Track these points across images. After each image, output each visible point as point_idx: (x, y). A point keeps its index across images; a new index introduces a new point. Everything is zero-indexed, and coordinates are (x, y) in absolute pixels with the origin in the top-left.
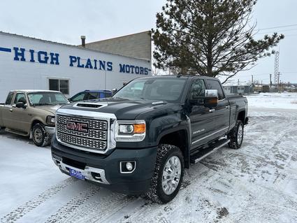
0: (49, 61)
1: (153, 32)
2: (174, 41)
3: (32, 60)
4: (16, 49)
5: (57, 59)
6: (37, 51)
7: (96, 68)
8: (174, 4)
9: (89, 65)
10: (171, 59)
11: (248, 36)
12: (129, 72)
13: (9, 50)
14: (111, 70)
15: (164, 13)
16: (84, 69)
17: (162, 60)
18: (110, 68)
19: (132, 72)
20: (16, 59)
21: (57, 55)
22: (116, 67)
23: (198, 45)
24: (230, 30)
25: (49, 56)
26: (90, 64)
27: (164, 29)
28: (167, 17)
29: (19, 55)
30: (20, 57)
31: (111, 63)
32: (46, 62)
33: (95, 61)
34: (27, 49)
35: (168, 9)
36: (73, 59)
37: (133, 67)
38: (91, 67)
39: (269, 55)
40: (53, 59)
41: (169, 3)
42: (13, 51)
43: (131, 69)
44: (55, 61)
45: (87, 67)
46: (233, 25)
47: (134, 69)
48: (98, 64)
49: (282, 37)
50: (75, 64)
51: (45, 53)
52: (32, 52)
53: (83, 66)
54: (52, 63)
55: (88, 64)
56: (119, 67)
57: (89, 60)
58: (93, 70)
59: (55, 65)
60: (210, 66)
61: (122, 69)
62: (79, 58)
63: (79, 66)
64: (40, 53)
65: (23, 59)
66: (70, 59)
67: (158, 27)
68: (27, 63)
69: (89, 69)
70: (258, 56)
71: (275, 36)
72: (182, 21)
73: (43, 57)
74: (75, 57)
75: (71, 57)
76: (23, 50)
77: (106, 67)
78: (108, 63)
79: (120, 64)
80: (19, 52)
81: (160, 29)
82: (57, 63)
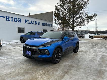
0: (18, 21)
1: (54, 12)
2: (61, 15)
3: (12, 21)
4: (7, 17)
5: (20, 20)
6: (14, 17)
7: (34, 24)
8: (61, 3)
10: (60, 21)
11: (86, 14)
12: (45, 26)
13: (4, 17)
14: (39, 25)
16: (30, 24)
17: (57, 21)
18: (39, 24)
19: (46, 26)
20: (7, 20)
21: (21, 19)
22: (41, 24)
23: (69, 17)
24: (80, 12)
25: (18, 19)
26: (32, 23)
27: (58, 11)
28: (59, 7)
30: (8, 20)
31: (39, 22)
32: (17, 21)
33: (34, 21)
34: (10, 17)
35: (59, 4)
36: (26, 21)
38: (32, 24)
40: (19, 20)
41: (60, 2)
42: (6, 18)
43: (46, 24)
45: (31, 23)
46: (81, 10)
49: (97, 15)
50: (27, 22)
51: (17, 18)
52: (12, 18)
53: (29, 23)
54: (19, 22)
56: (42, 24)
57: (32, 21)
58: (33, 25)
60: (73, 24)
61: (43, 24)
62: (28, 20)
63: (28, 23)
64: (15, 18)
65: (9, 20)
67: (56, 10)
68: (10, 22)
69: (31, 24)
70: (90, 21)
71: (95, 14)
72: (64, 8)
74: (27, 20)
75: (25, 20)
76: (9, 17)
77: (37, 24)
78: (38, 22)
79: (42, 23)
80: (8, 18)
81: (57, 11)
82: (21, 22)
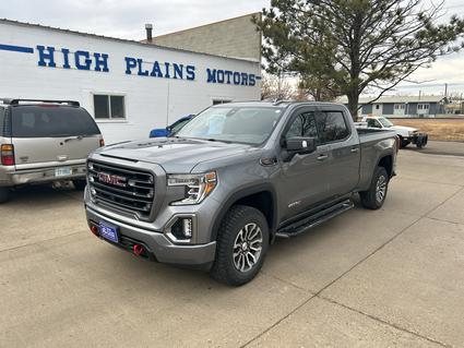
0: (93, 66)
1: (265, 13)
2: (299, 29)
3: (67, 66)
4: (41, 49)
5: (105, 63)
6: (73, 50)
7: (167, 76)
9: (156, 71)
12: (222, 82)
13: (31, 51)
14: (193, 79)
16: (149, 78)
17: (276, 60)
18: (191, 76)
19: (229, 82)
20: (42, 63)
21: (105, 57)
22: (201, 75)
25: (92, 58)
26: (159, 70)
27: (283, 9)
29: (46, 58)
30: (47, 61)
31: (193, 68)
32: (87, 68)
33: (167, 65)
34: (58, 48)
36: (132, 63)
37: (229, 73)
38: (160, 75)
39: (456, 50)
40: (98, 63)
42: (36, 52)
43: (226, 77)
44: (102, 67)
45: (153, 74)
47: (231, 78)
48: (171, 69)
50: (135, 71)
51: (87, 54)
52: (66, 52)
53: (146, 74)
54: (97, 69)
55: (154, 70)
56: (206, 74)
57: (156, 64)
58: (163, 80)
59: (102, 73)
60: (356, 69)
61: (212, 77)
62: (140, 61)
63: (140, 73)
64: (79, 53)
65: (52, 64)
66: (125, 63)
67: (272, 5)
68: (59, 71)
69: (157, 79)
73: (82, 59)
74: (133, 60)
75: (128, 60)
76: (51, 50)
77: (185, 74)
78: (188, 67)
79: (208, 70)
80: (46, 52)
81: (276, 10)
82: (106, 70)
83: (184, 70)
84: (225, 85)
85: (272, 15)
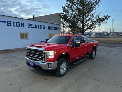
0: (20, 26)
1: (61, 13)
2: (70, 17)
3: (14, 26)
6: (16, 22)
7: (38, 28)
8: (69, 3)
9: (36, 27)
12: (51, 29)
13: (5, 22)
14: (45, 29)
15: (65, 6)
16: (34, 29)
17: (65, 24)
21: (23, 23)
22: (47, 28)
24: (91, 13)
25: (20, 24)
27: (66, 12)
28: (66, 8)
29: (9, 24)
31: (45, 26)
34: (12, 21)
35: (67, 5)
36: (30, 25)
39: (105, 23)
41: (67, 2)
42: (7, 22)
44: (23, 26)
46: (92, 11)
47: (54, 28)
48: (39, 26)
52: (14, 22)
54: (22, 26)
55: (35, 27)
57: (36, 25)
58: (37, 29)
59: (23, 27)
60: (83, 27)
61: (49, 28)
62: (32, 24)
63: (32, 27)
66: (28, 25)
67: (63, 11)
68: (12, 27)
71: (107, 16)
73: (18, 24)
80: (9, 22)
81: (64, 13)
82: (24, 27)
83: (43, 27)
84: (52, 30)
85: (63, 14)
